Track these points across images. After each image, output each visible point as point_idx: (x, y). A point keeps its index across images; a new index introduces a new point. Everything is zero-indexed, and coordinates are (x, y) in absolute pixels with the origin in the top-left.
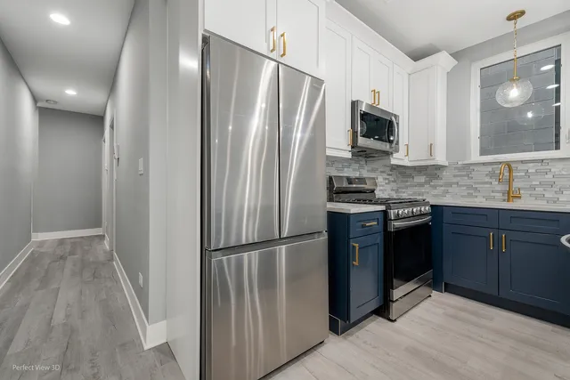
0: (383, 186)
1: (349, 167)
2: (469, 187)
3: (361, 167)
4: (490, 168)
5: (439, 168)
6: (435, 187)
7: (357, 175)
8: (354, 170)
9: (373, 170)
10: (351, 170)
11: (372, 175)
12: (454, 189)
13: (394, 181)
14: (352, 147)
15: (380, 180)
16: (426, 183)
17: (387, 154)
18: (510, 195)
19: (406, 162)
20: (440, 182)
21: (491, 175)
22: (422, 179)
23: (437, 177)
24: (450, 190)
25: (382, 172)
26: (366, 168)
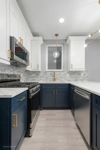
0: (22, 78)
1: (8, 69)
2: (46, 78)
3: (14, 70)
4: (50, 73)
5: (39, 72)
6: (38, 78)
7: (12, 73)
8: (11, 71)
9: (19, 72)
10: (9, 71)
11: (19, 74)
12: (43, 78)
13: (26, 76)
14: (11, 60)
15: (21, 75)
16: (35, 76)
17: (25, 66)
18: (54, 80)
19: (30, 70)
20: (39, 76)
21: (51, 74)
22: (34, 75)
23: (39, 75)
24: (42, 78)
25: (22, 72)
26: (16, 71)
